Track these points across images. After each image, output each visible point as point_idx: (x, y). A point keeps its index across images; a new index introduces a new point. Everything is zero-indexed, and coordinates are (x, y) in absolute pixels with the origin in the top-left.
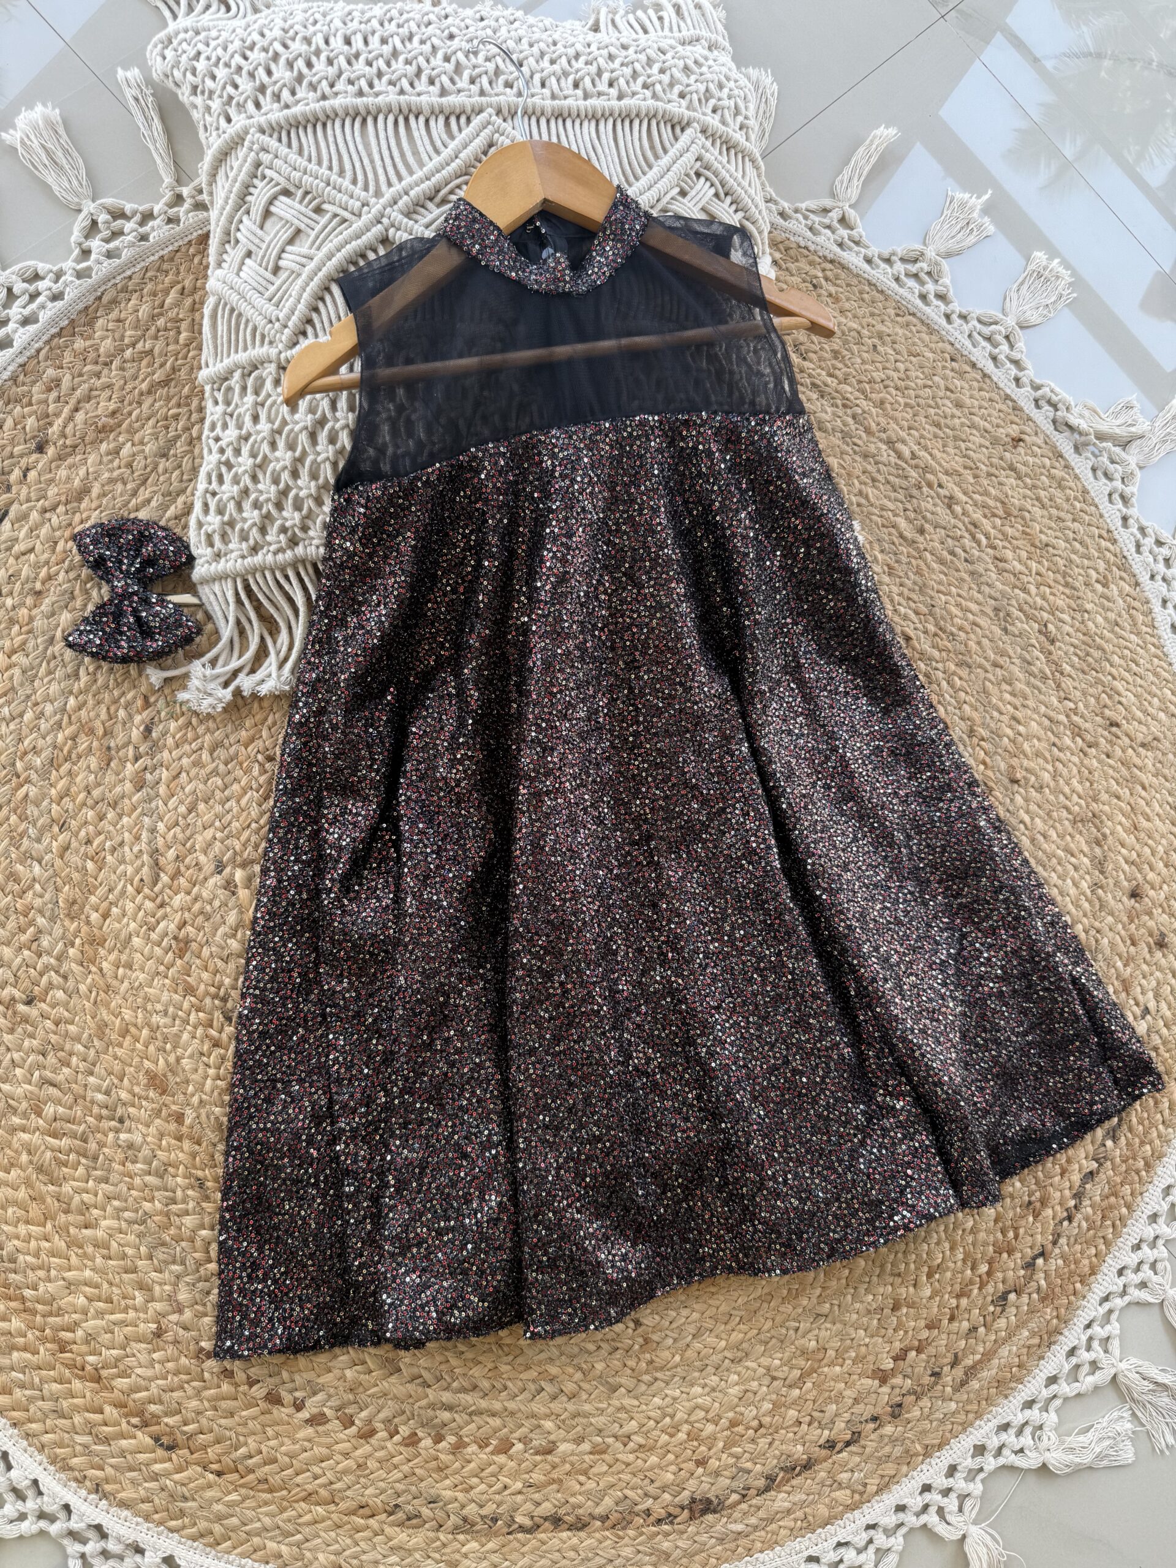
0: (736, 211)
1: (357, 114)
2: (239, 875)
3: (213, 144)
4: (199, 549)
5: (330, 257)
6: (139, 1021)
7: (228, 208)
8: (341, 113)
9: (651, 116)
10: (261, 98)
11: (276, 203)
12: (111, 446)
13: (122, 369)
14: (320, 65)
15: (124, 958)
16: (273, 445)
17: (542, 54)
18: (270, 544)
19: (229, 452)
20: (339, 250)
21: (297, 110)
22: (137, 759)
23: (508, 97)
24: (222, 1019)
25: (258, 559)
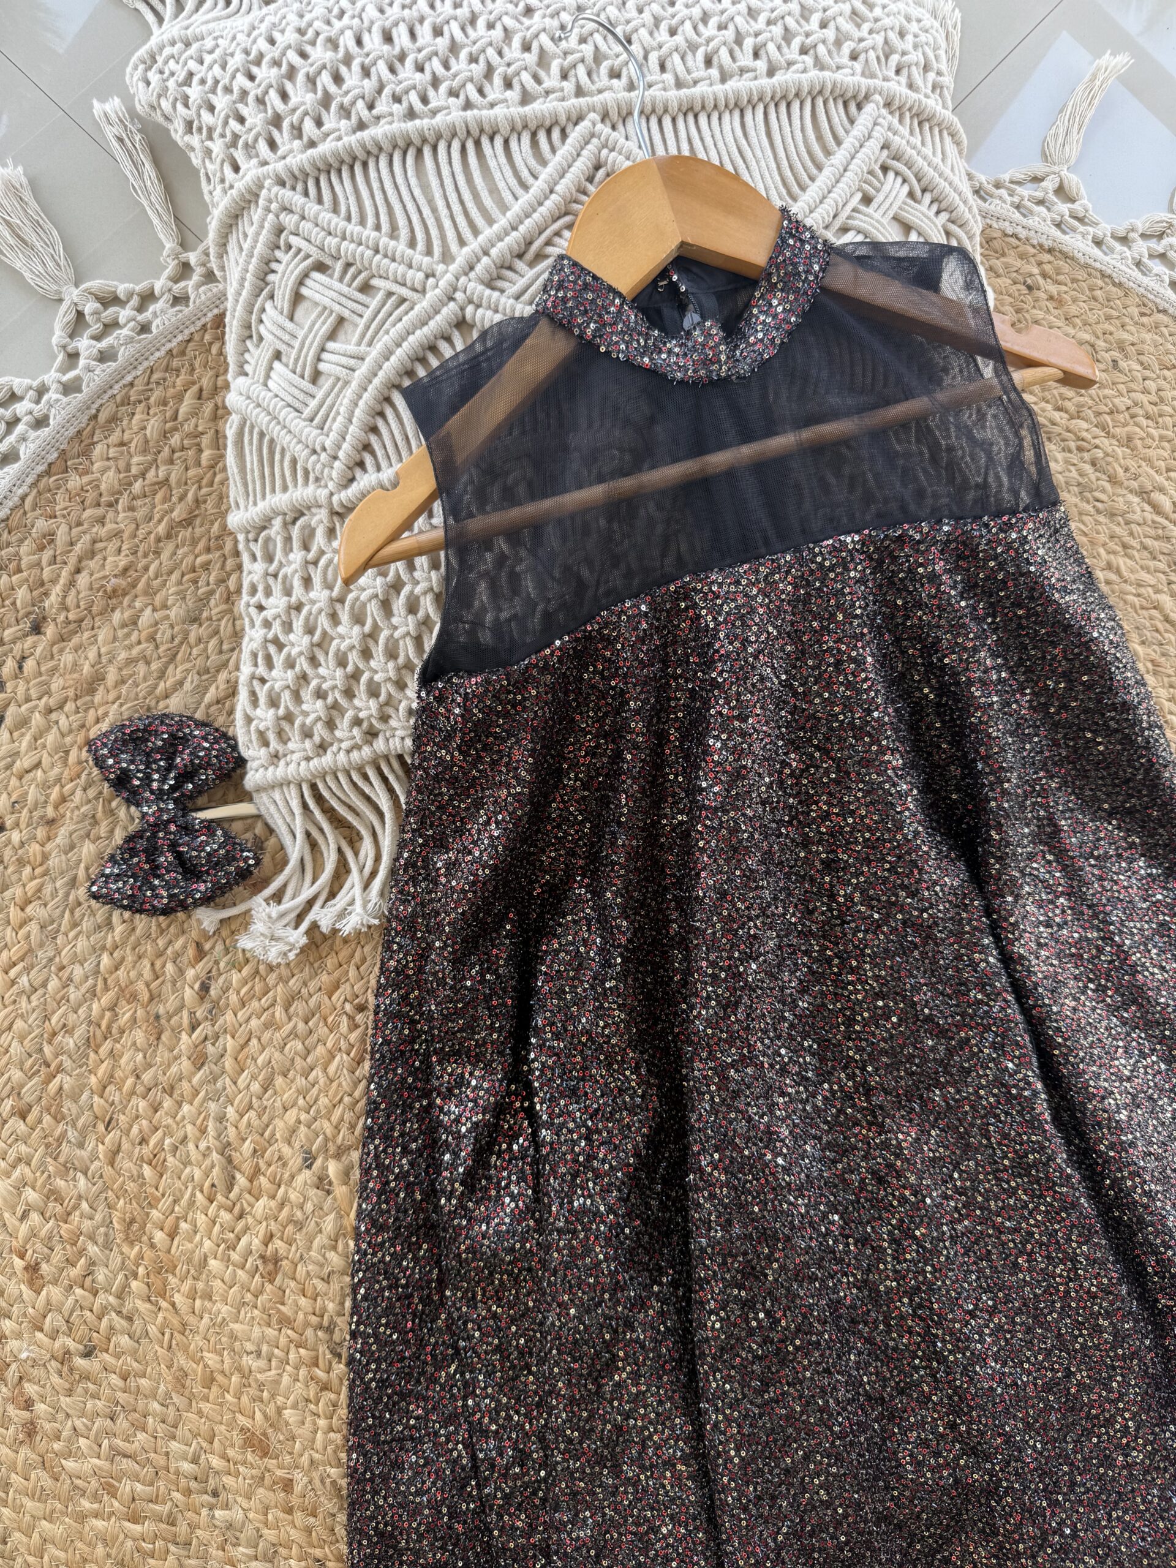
0: (938, 212)
1: (409, 144)
2: (333, 1169)
3: (219, 204)
4: (250, 750)
5: (387, 355)
6: (226, 1366)
7: (245, 293)
8: (386, 146)
9: (816, 93)
10: (276, 134)
11: (308, 282)
12: (127, 614)
13: (132, 509)
14: (352, 78)
15: (200, 1285)
16: (334, 618)
17: (657, 22)
18: (341, 741)
19: (277, 627)
20: (399, 345)
21: (325, 148)
22: (193, 1028)
23: (615, 94)
24: (329, 1356)
25: (327, 760)
